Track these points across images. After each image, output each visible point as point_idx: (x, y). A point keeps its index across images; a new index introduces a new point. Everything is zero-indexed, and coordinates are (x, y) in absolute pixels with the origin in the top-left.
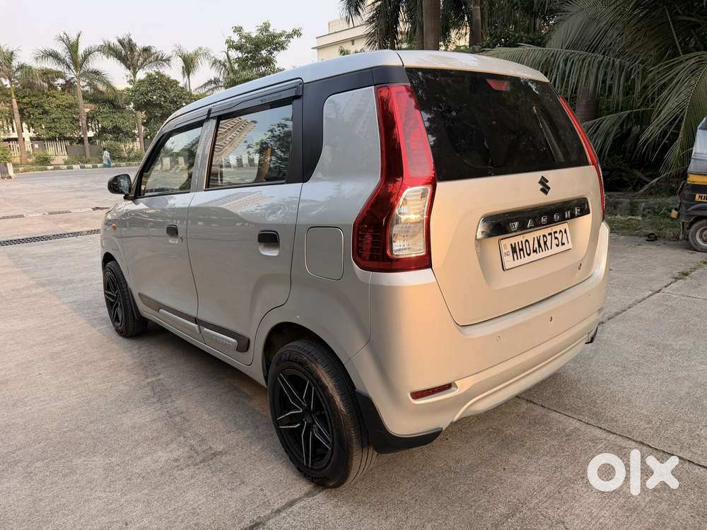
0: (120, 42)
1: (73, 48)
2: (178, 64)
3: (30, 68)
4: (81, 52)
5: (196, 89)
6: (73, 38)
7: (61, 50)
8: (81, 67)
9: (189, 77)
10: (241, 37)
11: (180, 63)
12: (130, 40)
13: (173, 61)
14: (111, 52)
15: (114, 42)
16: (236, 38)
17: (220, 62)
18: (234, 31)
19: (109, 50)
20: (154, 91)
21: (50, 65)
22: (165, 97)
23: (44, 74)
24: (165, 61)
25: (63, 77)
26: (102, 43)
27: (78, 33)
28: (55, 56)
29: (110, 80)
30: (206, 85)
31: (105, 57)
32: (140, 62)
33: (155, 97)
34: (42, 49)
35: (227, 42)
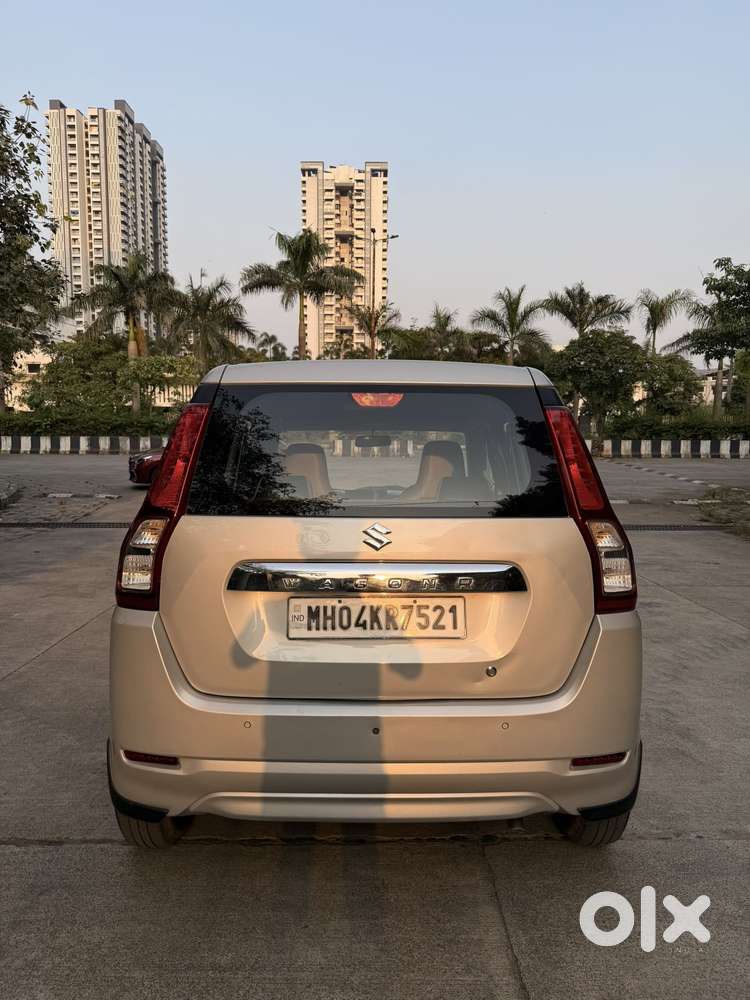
0: (568, 292)
1: (512, 305)
2: (640, 316)
3: (462, 333)
4: (521, 309)
5: (664, 348)
6: (515, 292)
7: (499, 308)
8: (518, 328)
9: (654, 332)
10: (729, 272)
11: (645, 313)
12: (582, 290)
13: (634, 312)
14: (557, 306)
15: (562, 293)
16: (720, 274)
17: (705, 308)
18: (717, 266)
19: (555, 305)
20: (585, 354)
21: (487, 328)
22: (597, 362)
23: (476, 339)
24: (622, 313)
25: (497, 341)
26: (548, 297)
27: (520, 286)
28: (492, 316)
29: (548, 342)
30: (679, 342)
31: (547, 314)
32: (590, 318)
33: (582, 363)
34: (480, 310)
35: (705, 282)
